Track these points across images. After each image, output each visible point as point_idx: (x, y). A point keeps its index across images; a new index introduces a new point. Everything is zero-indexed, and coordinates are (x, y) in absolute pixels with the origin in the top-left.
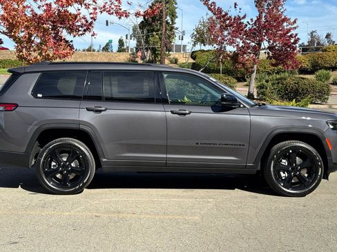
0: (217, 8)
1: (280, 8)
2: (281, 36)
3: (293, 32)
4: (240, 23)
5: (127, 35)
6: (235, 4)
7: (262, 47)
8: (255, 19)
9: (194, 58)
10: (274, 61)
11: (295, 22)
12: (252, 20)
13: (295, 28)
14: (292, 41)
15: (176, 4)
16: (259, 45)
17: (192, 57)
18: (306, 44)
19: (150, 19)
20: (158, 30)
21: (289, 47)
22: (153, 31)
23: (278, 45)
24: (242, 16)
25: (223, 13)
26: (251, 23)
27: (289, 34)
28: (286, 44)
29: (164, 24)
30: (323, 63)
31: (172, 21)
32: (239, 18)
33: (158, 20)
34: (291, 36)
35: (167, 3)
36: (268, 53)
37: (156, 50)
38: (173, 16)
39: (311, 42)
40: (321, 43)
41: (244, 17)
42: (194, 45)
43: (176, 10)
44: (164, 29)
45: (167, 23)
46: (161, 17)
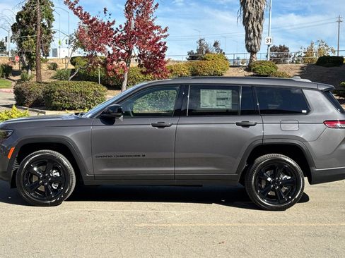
0: (83, 12)
1: (150, 15)
2: (151, 43)
3: (163, 40)
4: (111, 29)
5: (6, 38)
6: (105, 10)
7: (133, 54)
8: (124, 26)
9: (74, 64)
10: (144, 69)
11: (166, 30)
12: (120, 26)
13: (166, 36)
14: (161, 49)
15: (53, 6)
16: (129, 52)
17: (72, 63)
18: (195, 52)
19: (24, 21)
20: (33, 34)
21: (158, 55)
22: (27, 33)
23: (148, 52)
24: (111, 22)
25: (91, 18)
26: (120, 30)
27: (158, 42)
28: (155, 52)
29: (39, 27)
30: (202, 72)
31: (49, 23)
32: (109, 24)
33: (32, 23)
34: (160, 44)
35: (43, 4)
36: (139, 61)
37: (31, 55)
38: (50, 19)
39: (200, 50)
40: (210, 51)
41: (113, 23)
42: (74, 50)
43: (53, 13)
44: (39, 32)
45: (43, 25)
46: (35, 20)
